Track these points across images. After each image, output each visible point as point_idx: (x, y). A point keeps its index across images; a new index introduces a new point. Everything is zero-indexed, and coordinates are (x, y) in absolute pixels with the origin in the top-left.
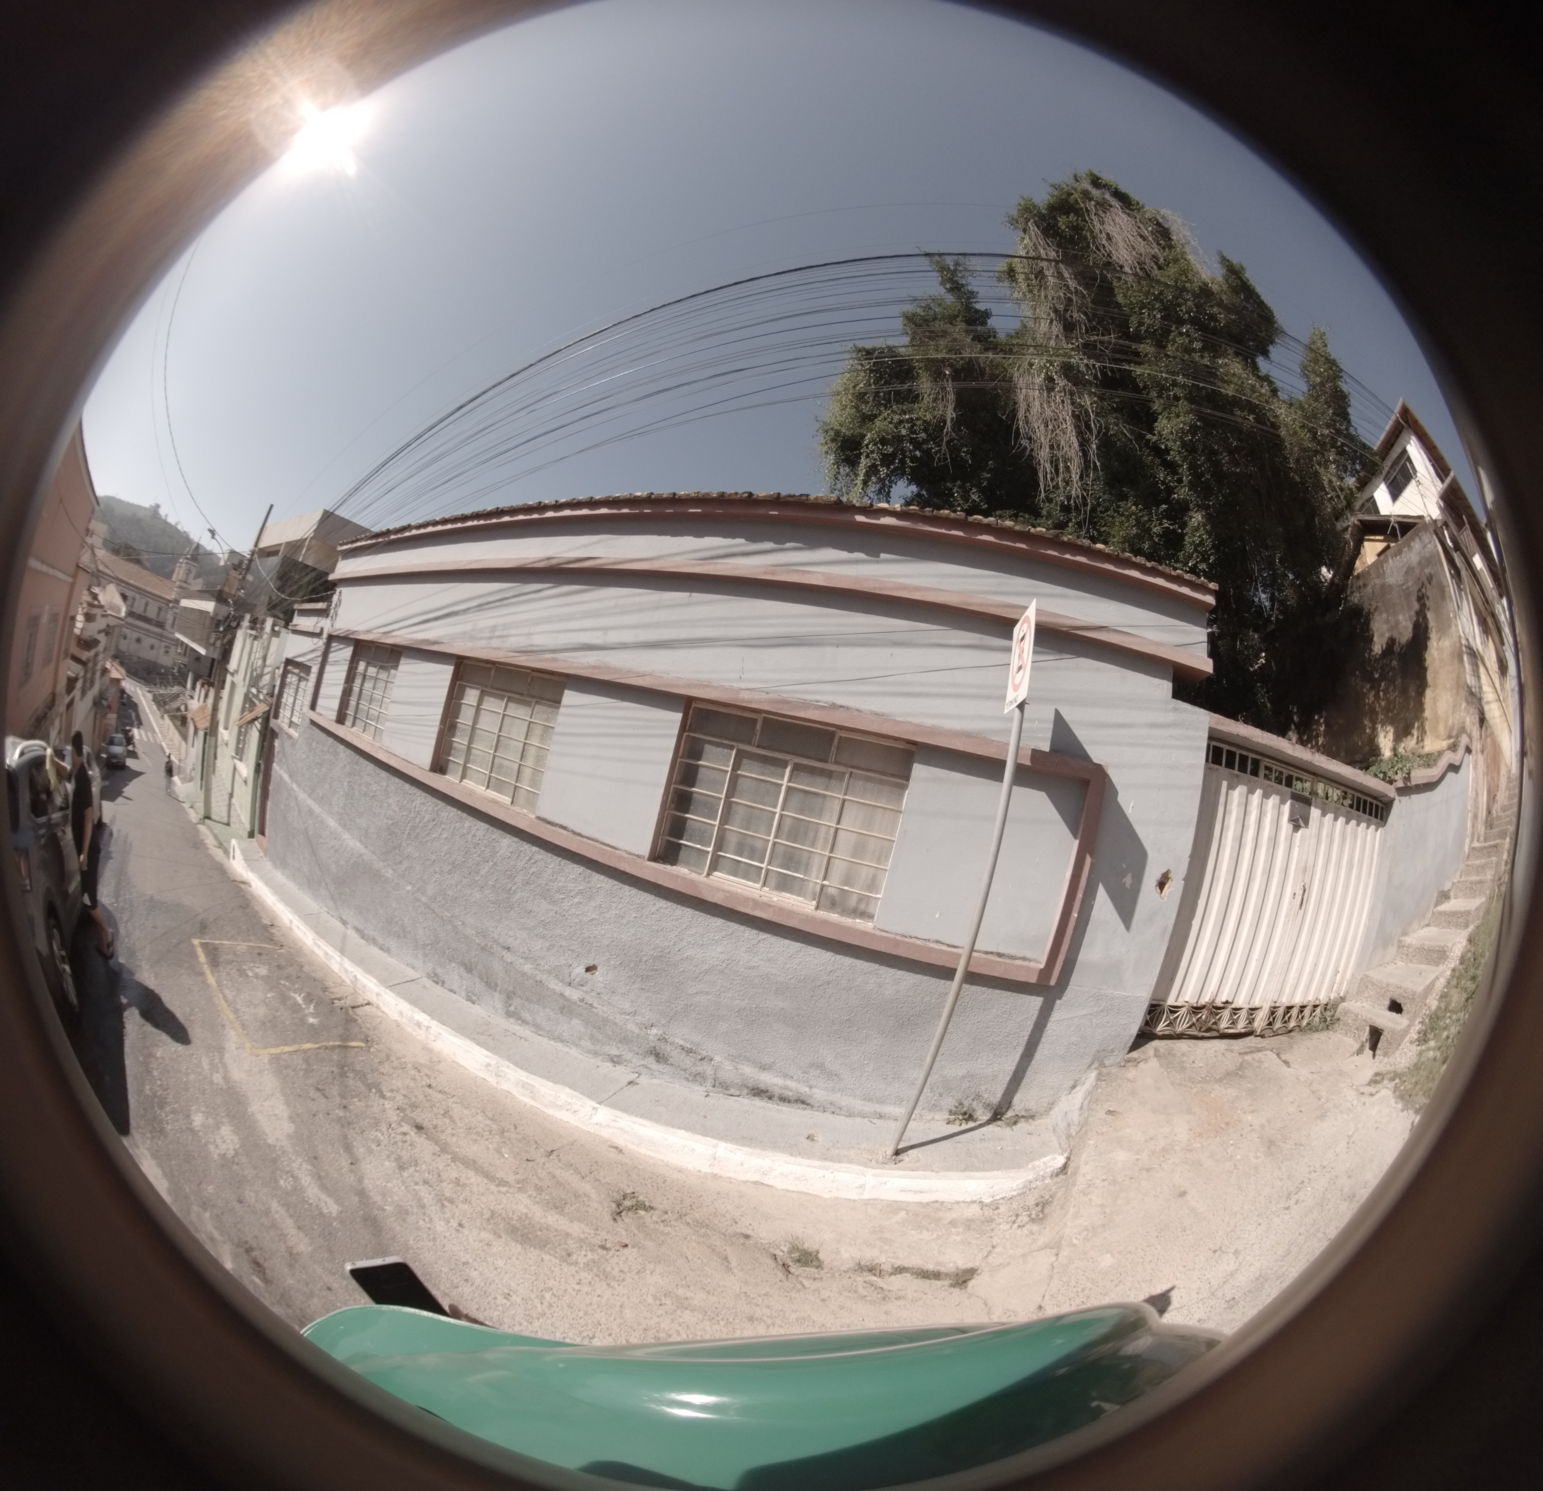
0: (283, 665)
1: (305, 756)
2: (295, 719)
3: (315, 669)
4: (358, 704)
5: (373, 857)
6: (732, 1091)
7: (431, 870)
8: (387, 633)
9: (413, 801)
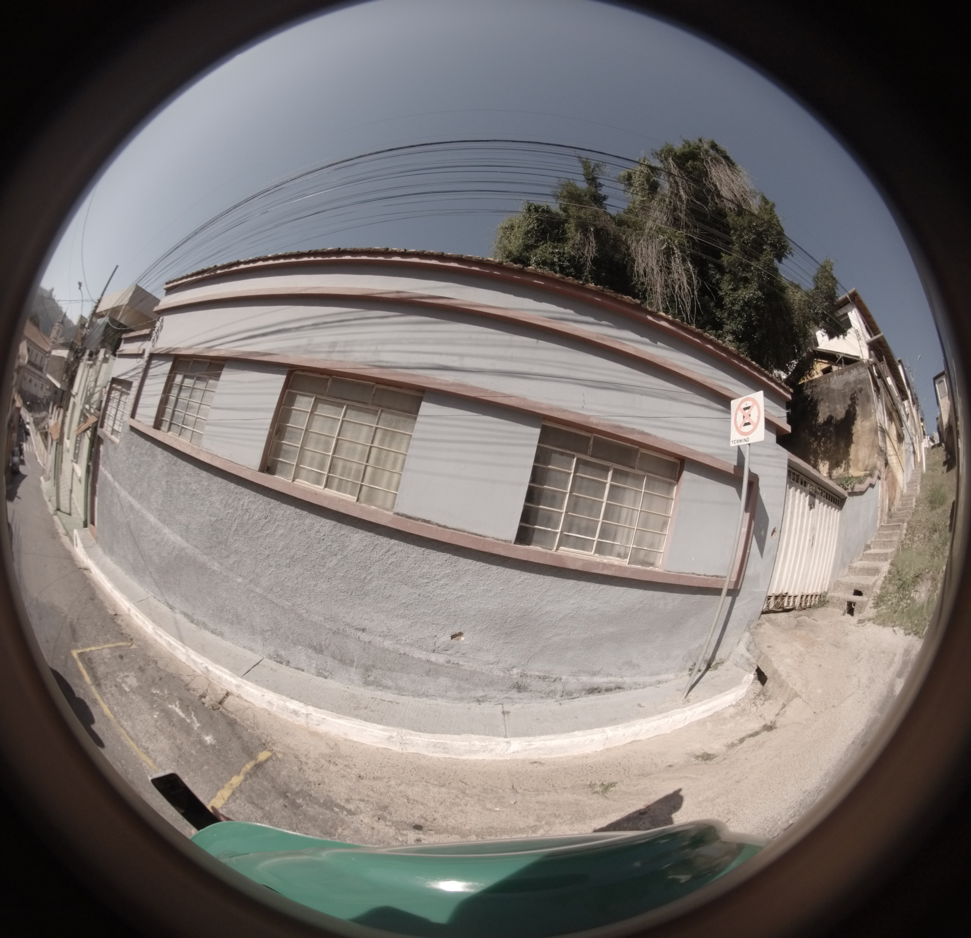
0: (109, 384)
1: (125, 459)
2: (117, 427)
4: (174, 411)
5: (197, 551)
6: (575, 695)
7: (264, 564)
8: (209, 348)
9: (239, 500)
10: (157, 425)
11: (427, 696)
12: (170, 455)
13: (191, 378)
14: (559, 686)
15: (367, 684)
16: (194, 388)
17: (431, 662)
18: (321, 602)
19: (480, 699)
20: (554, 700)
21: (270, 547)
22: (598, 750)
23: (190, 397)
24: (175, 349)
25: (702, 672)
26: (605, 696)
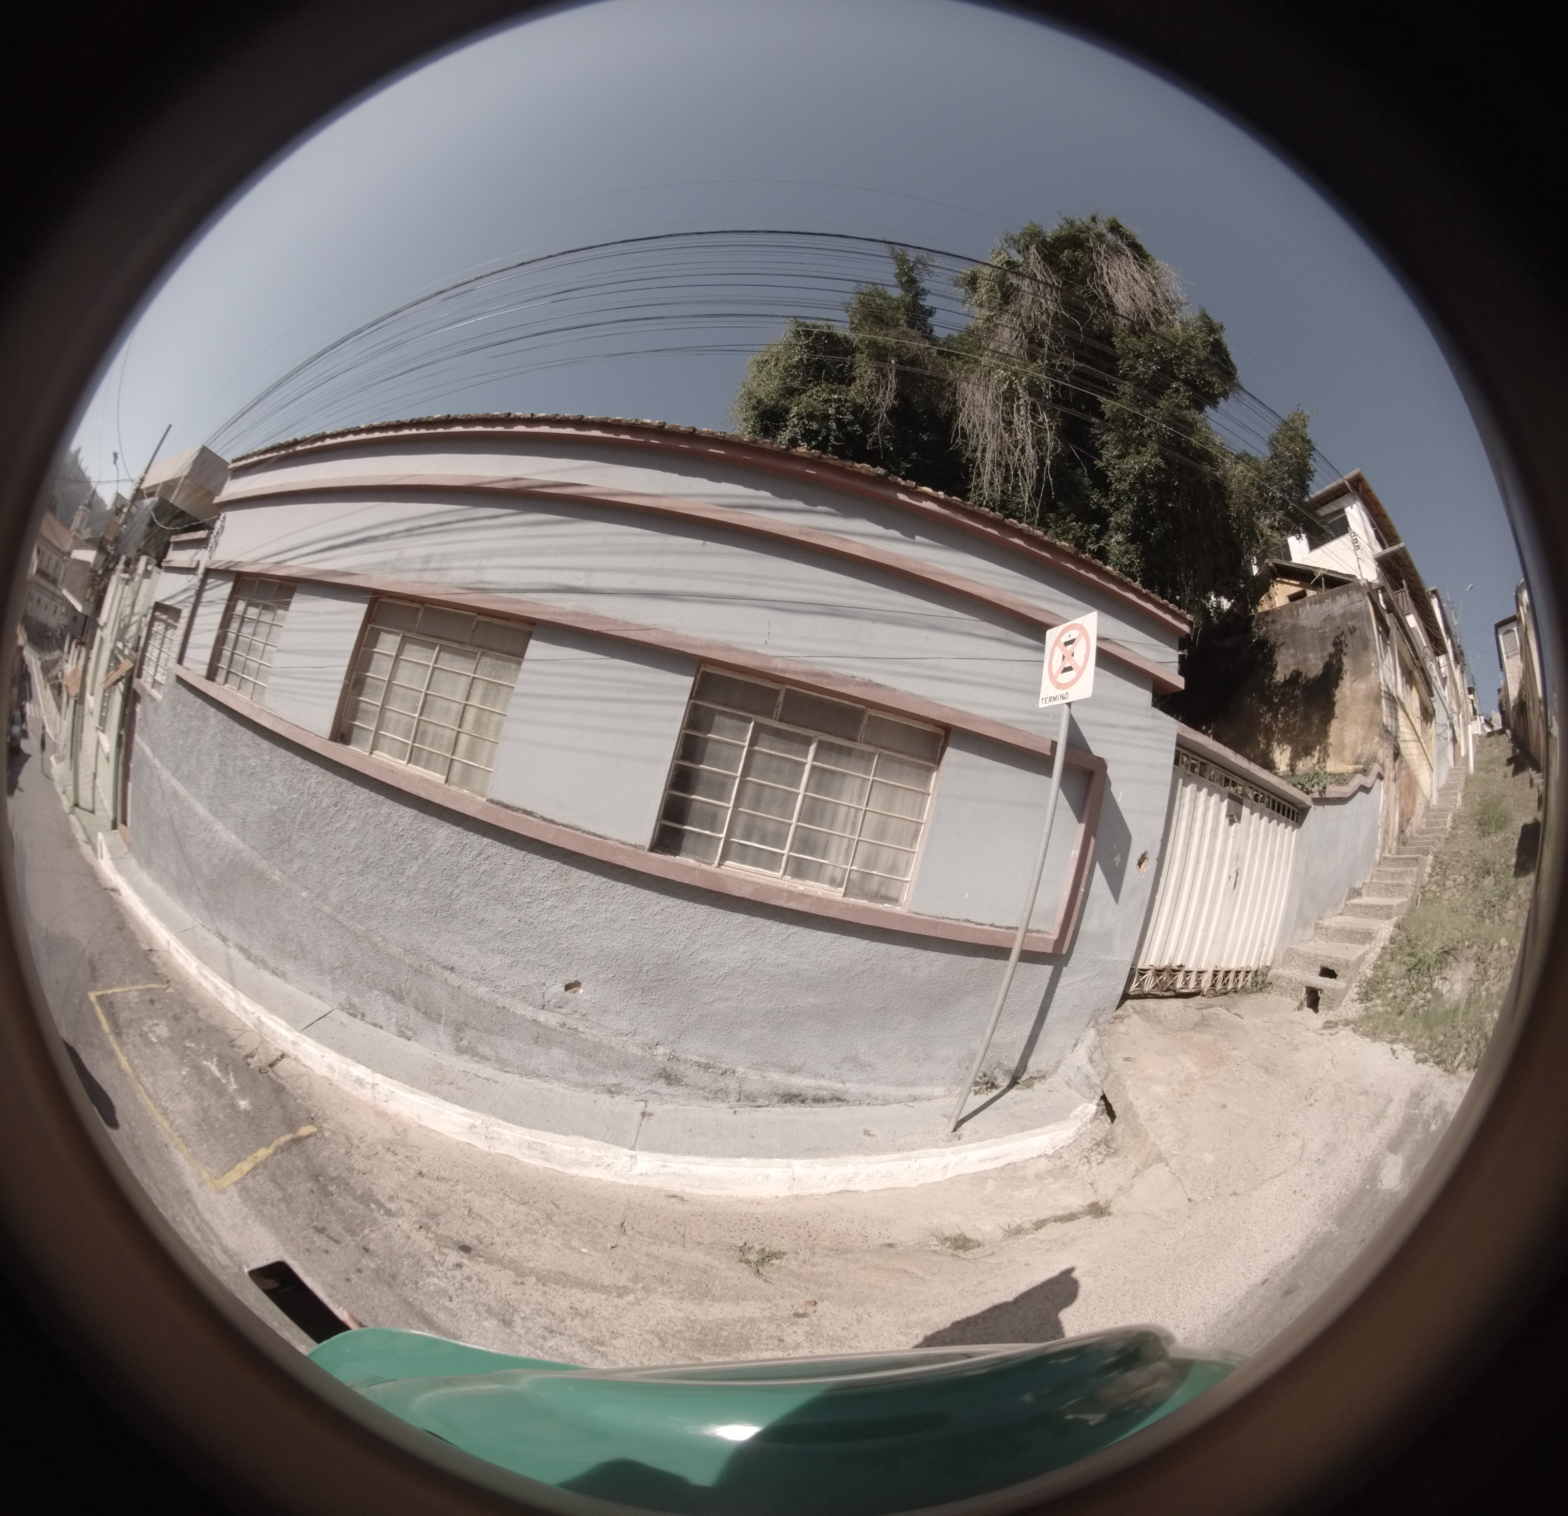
0: (151, 611)
1: (168, 723)
2: (159, 678)
3: (186, 613)
4: (233, 654)
5: (255, 854)
6: (760, 1102)
7: (334, 871)
8: (276, 564)
9: (306, 780)
10: (211, 675)
13: (256, 606)
15: (460, 1051)
16: (259, 621)
17: (540, 1023)
20: (726, 1105)
22: (779, 1195)
23: (256, 634)
24: (236, 564)
25: (1001, 1089)
26: (814, 1109)
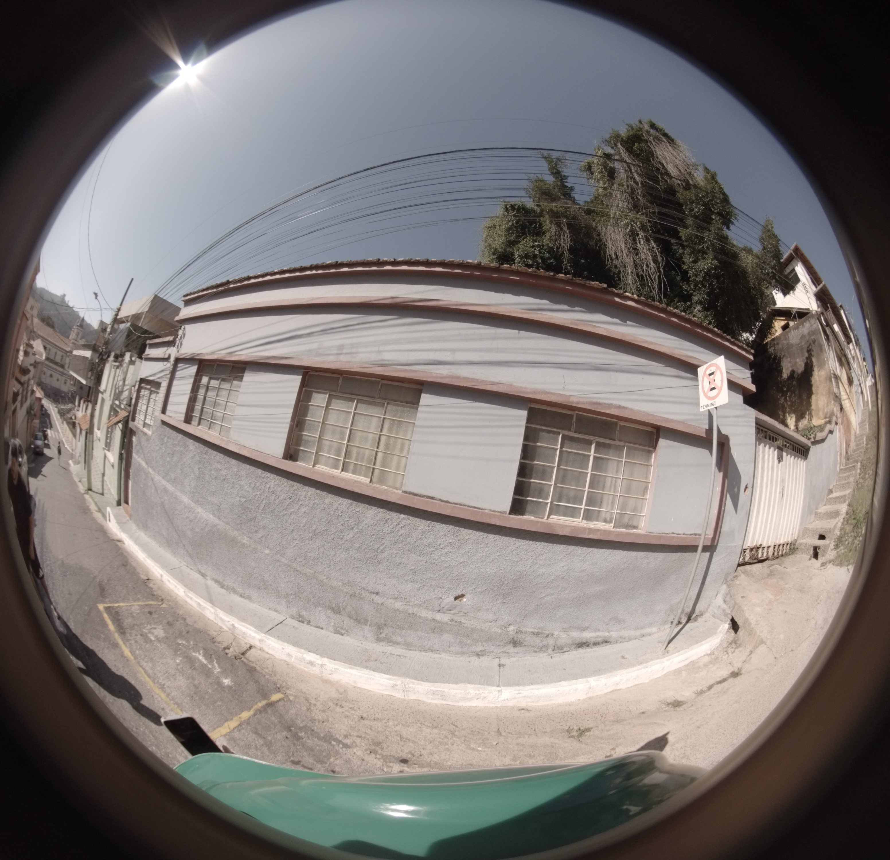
0: (138, 383)
1: (158, 448)
2: (148, 422)
4: (202, 408)
5: (228, 527)
6: (565, 649)
7: (290, 538)
8: (231, 353)
9: (266, 483)
10: (189, 421)
11: (432, 651)
12: (201, 445)
13: (217, 379)
14: (551, 641)
15: (379, 640)
16: (219, 389)
17: (437, 621)
18: (340, 569)
19: (480, 654)
20: (547, 654)
21: (294, 523)
22: (581, 698)
23: (217, 396)
24: (198, 355)
25: (683, 624)
26: (593, 649)
